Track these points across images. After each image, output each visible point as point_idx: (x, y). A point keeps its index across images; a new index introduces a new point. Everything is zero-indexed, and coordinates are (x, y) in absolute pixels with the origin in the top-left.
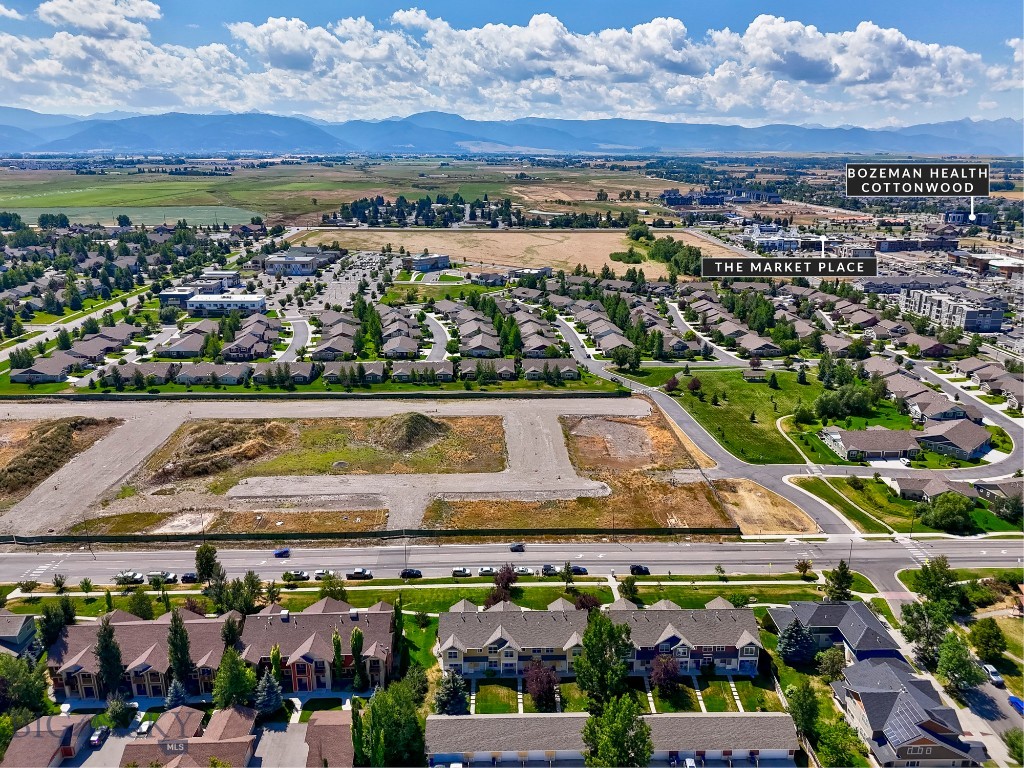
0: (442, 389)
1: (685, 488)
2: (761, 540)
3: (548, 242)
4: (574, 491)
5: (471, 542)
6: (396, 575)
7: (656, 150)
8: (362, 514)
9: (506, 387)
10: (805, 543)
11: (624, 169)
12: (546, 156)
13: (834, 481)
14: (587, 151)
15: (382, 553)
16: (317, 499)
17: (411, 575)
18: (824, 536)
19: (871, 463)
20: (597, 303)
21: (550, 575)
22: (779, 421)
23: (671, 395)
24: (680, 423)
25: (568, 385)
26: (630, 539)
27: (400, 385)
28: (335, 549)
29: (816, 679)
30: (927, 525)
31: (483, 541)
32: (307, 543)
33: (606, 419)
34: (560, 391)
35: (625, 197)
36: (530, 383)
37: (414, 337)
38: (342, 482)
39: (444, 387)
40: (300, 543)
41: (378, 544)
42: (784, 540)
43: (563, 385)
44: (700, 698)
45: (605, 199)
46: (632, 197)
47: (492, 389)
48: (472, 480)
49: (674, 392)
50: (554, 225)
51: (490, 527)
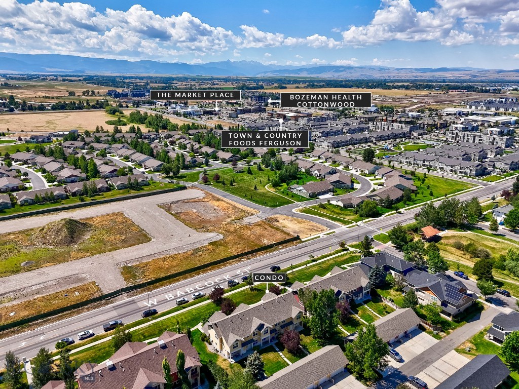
0: (63, 204)
1: (256, 225)
2: (311, 239)
3: (58, 118)
4: (204, 240)
5: (170, 283)
6: (139, 317)
7: (83, 72)
8: (76, 289)
9: (108, 195)
10: (329, 236)
11: (71, 81)
12: (12, 74)
13: (313, 207)
14: (39, 72)
15: (115, 308)
16: (30, 290)
17: (150, 314)
18: (332, 231)
19: (319, 197)
20: (126, 145)
21: (234, 286)
22: (266, 187)
23: (207, 185)
24: (224, 196)
25: (145, 189)
26: (256, 255)
27: (29, 207)
28: (75, 317)
29: (392, 290)
30: (363, 216)
31: (178, 280)
32: (49, 320)
33: (183, 201)
34: (142, 193)
35: (86, 94)
36: (121, 191)
37: (14, 177)
38: (40, 274)
39: (64, 202)
40: (44, 321)
41: (107, 304)
42: (319, 237)
43: (142, 189)
44: (359, 318)
45: (74, 95)
46: (90, 94)
47: (98, 198)
48: (138, 249)
49: (207, 183)
50: (54, 108)
51: (174, 272)
